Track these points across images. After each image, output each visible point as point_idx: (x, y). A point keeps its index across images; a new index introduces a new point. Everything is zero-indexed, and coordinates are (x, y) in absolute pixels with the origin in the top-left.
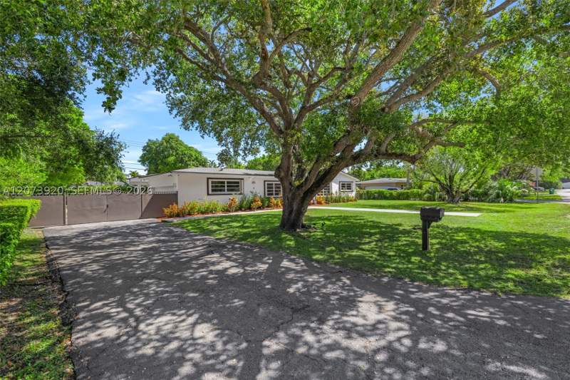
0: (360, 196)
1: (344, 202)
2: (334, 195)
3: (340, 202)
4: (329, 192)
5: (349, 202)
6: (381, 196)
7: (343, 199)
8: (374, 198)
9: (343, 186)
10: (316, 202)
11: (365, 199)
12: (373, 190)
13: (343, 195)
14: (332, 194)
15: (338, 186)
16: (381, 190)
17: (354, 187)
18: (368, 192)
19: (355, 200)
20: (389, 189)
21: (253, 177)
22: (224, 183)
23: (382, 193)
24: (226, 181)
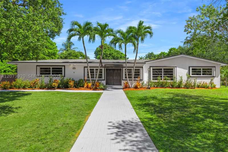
9: (196, 71)
15: (187, 71)
21: (74, 64)
24: (51, 67)
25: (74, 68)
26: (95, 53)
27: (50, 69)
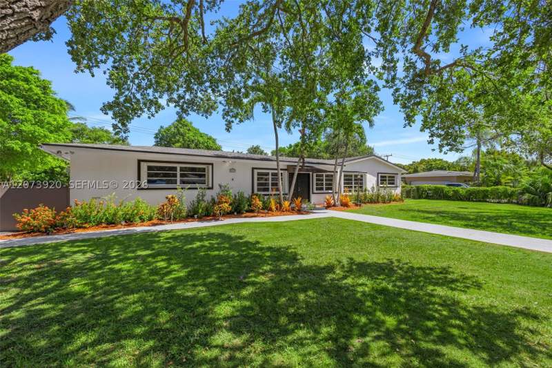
0: (408, 194)
1: (384, 203)
2: (369, 193)
3: (378, 202)
4: (361, 187)
5: (393, 204)
6: (439, 195)
7: (383, 197)
8: (428, 197)
9: (383, 179)
10: (338, 203)
11: (414, 198)
12: (426, 185)
13: (383, 192)
14: (366, 190)
15: (376, 179)
16: (439, 186)
17: (399, 181)
18: (418, 188)
19: (401, 200)
20: (449, 185)
21: (231, 161)
22: (175, 169)
23: (442, 190)
24: (178, 166)
25: (232, 170)
26: (155, 137)
27: (176, 171)
